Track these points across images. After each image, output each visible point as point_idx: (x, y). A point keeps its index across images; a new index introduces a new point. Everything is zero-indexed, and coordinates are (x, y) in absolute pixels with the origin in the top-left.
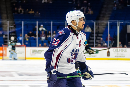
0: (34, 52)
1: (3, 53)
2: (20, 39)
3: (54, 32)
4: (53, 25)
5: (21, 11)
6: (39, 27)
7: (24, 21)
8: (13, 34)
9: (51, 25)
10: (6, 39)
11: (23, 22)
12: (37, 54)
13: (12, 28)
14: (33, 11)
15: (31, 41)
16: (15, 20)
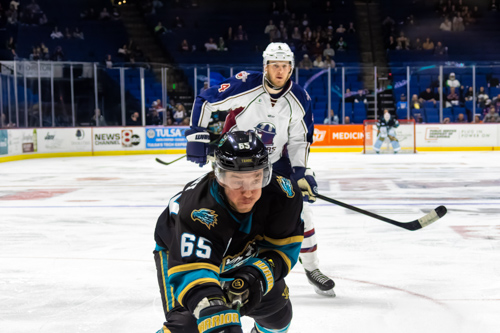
0: (434, 134)
1: (364, 138)
2: (403, 106)
3: (482, 89)
4: (477, 74)
5: (403, 43)
6: (446, 78)
7: (410, 66)
8: (386, 95)
9: (471, 74)
10: (372, 106)
11: (408, 68)
12: (439, 139)
13: (383, 81)
14: (430, 42)
15: (428, 109)
16: (390, 64)
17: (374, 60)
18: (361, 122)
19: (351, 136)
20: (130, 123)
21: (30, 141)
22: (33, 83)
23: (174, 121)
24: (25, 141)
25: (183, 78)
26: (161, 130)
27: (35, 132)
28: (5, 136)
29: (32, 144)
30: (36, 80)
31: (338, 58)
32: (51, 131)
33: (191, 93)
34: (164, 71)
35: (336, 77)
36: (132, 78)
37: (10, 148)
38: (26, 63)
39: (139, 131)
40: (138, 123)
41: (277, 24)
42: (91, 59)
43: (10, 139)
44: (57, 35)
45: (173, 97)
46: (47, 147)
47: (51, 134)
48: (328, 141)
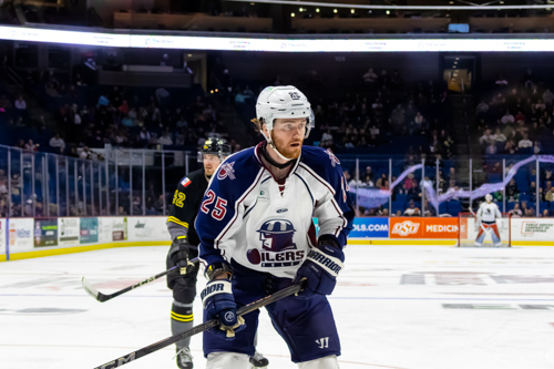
17: (468, 153)
19: (445, 228)
21: (120, 229)
22: (124, 171)
24: (116, 229)
27: (125, 220)
28: (95, 224)
29: (122, 233)
30: (127, 168)
32: (142, 219)
37: (100, 236)
38: (118, 152)
43: (100, 227)
46: (137, 235)
47: (141, 222)
48: (422, 234)
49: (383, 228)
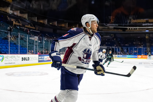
17: (148, 47)
18: (146, 55)
19: (145, 57)
20: (115, 54)
23: (121, 54)
25: (122, 49)
26: (119, 55)
31: (143, 47)
33: (123, 51)
34: (120, 48)
35: (143, 49)
36: (116, 49)
38: (103, 46)
39: (117, 55)
40: (117, 54)
41: (135, 42)
42: (111, 46)
44: (107, 43)
45: (121, 51)
48: (142, 58)
49: (137, 57)
